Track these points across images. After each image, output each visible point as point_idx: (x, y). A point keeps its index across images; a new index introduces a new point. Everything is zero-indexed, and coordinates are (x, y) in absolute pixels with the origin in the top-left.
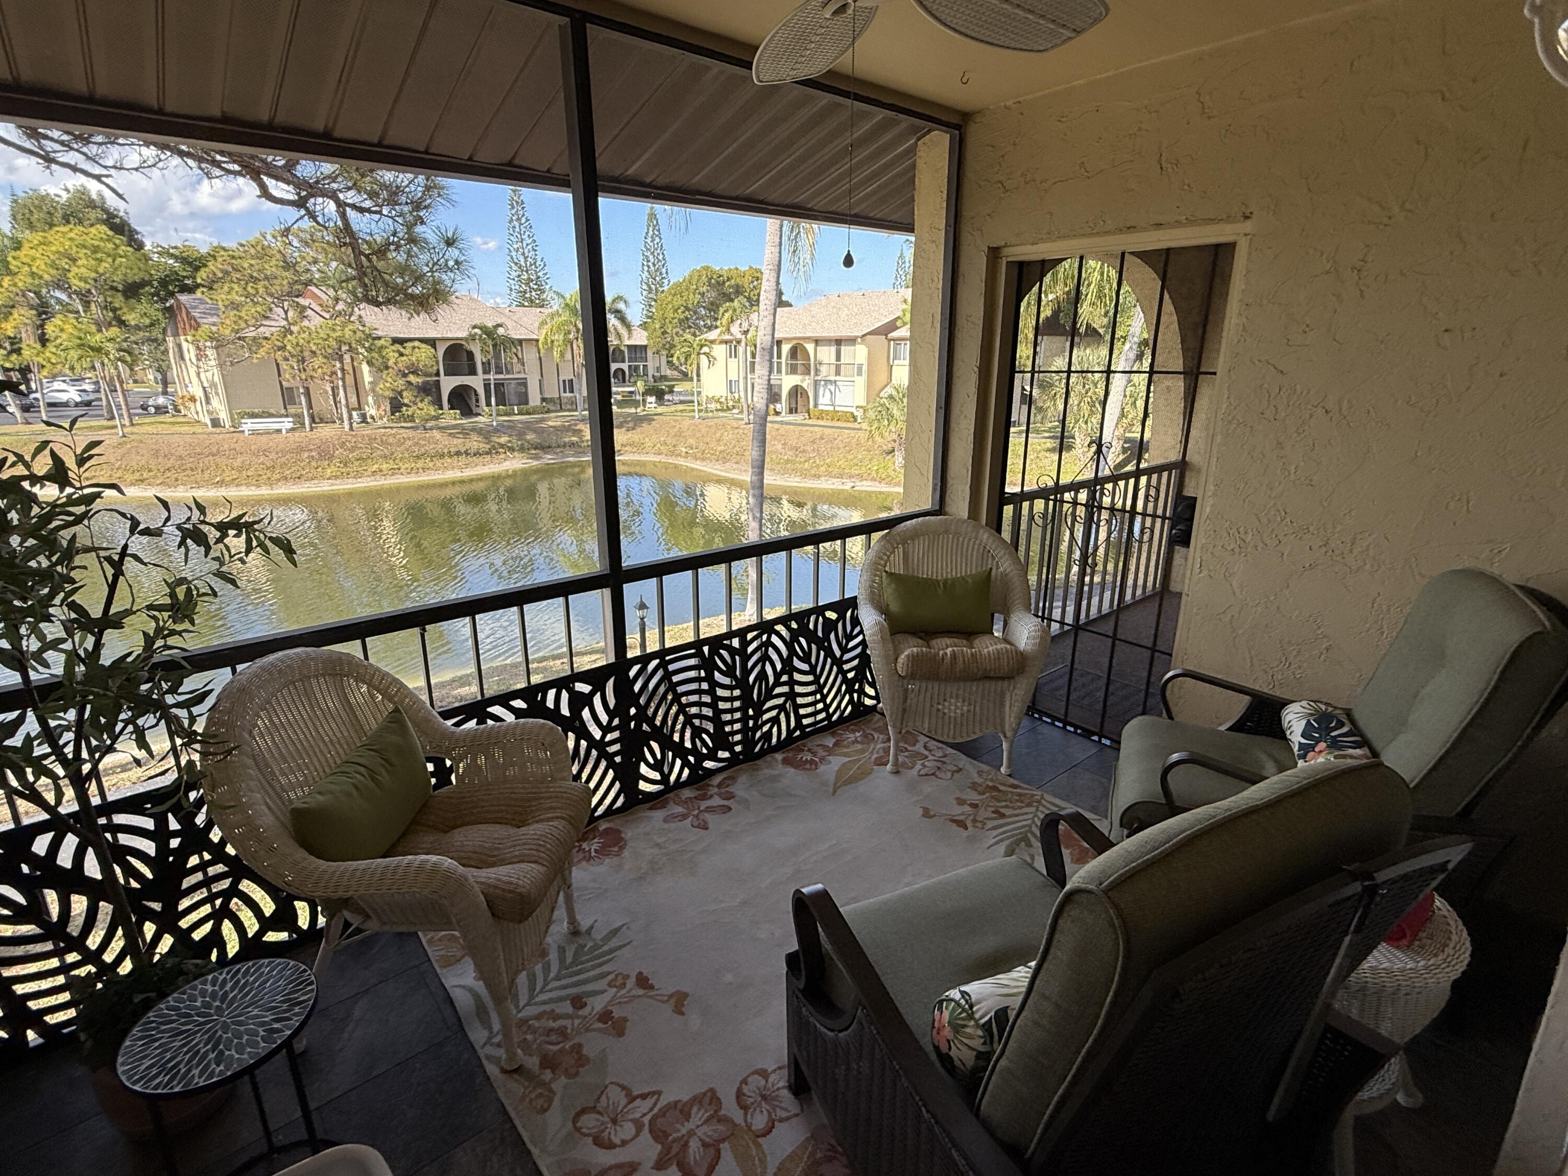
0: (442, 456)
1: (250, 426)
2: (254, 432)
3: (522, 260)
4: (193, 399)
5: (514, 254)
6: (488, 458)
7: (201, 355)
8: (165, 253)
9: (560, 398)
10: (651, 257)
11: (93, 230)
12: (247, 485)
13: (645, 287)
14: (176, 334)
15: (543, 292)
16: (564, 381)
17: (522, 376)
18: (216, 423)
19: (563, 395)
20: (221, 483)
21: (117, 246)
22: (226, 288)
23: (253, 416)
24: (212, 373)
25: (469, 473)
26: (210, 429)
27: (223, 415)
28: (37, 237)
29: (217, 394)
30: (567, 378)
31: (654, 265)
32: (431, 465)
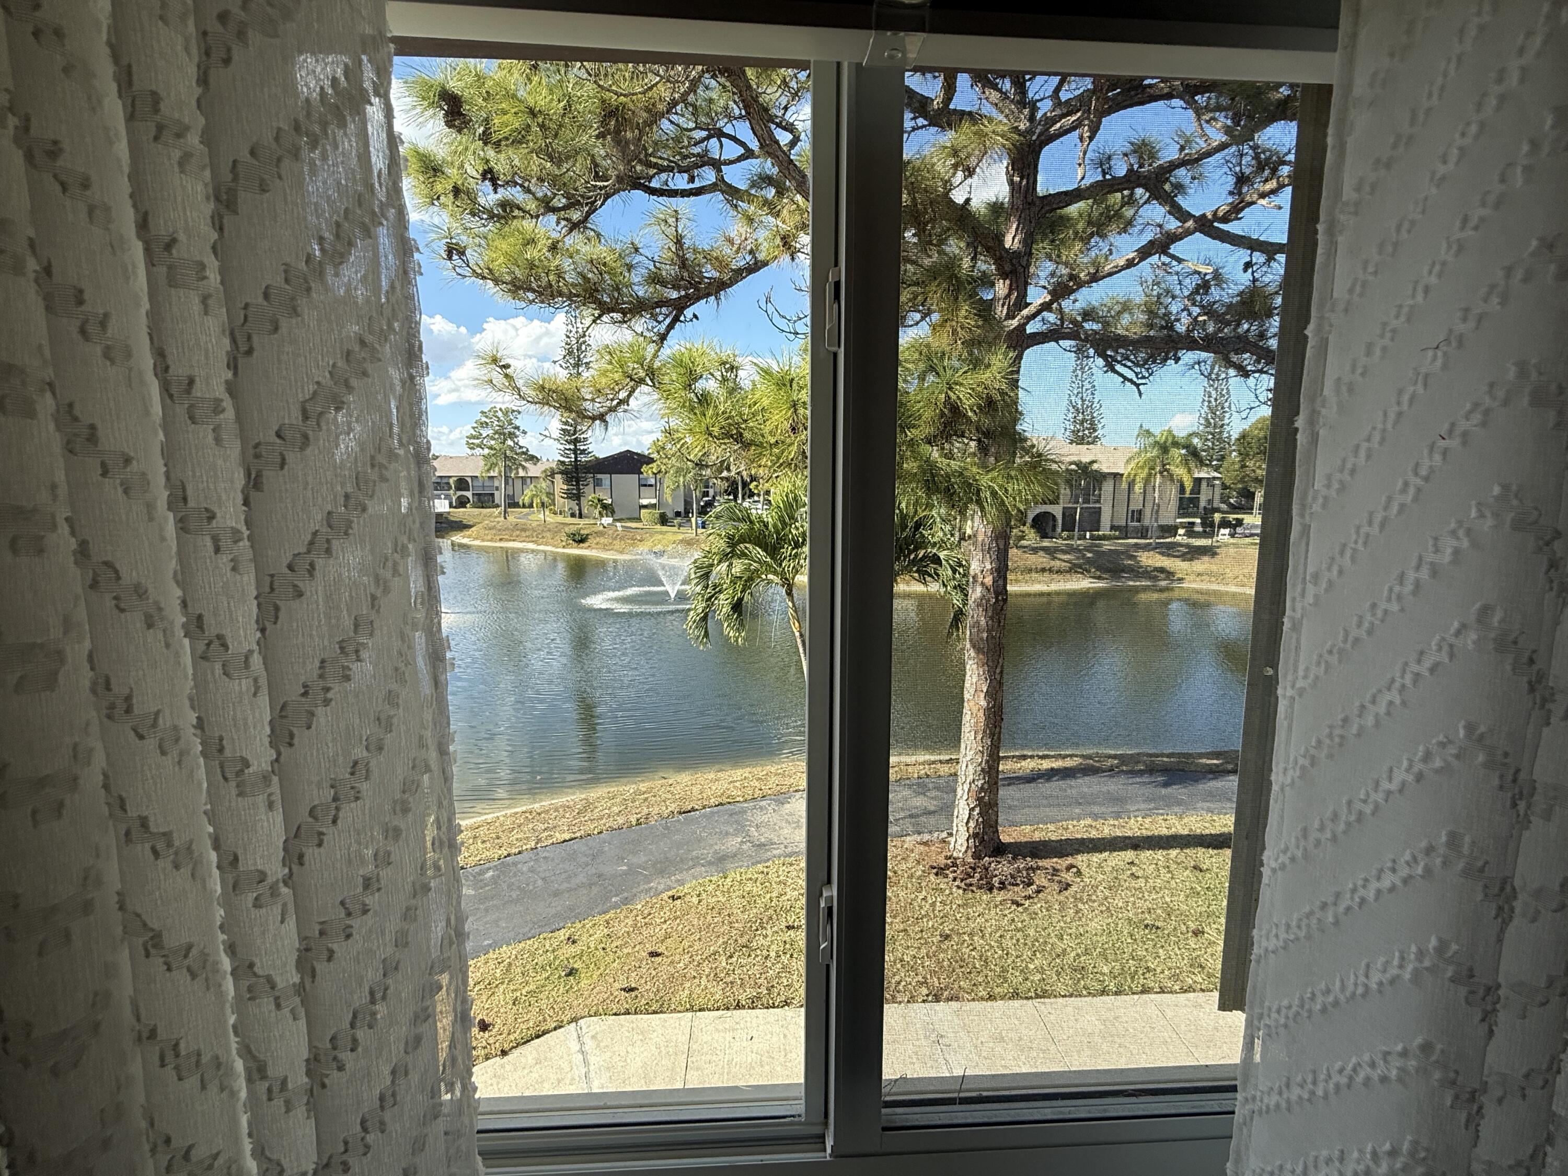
0: (1030, 571)
3: (1080, 402)
5: (1073, 398)
6: (1068, 576)
9: (1127, 526)
10: (1213, 393)
13: (1202, 421)
15: (1095, 430)
16: (1133, 512)
17: (1097, 505)
19: (1130, 523)
25: (1054, 587)
30: (1135, 508)
31: (1216, 400)
32: (1021, 577)
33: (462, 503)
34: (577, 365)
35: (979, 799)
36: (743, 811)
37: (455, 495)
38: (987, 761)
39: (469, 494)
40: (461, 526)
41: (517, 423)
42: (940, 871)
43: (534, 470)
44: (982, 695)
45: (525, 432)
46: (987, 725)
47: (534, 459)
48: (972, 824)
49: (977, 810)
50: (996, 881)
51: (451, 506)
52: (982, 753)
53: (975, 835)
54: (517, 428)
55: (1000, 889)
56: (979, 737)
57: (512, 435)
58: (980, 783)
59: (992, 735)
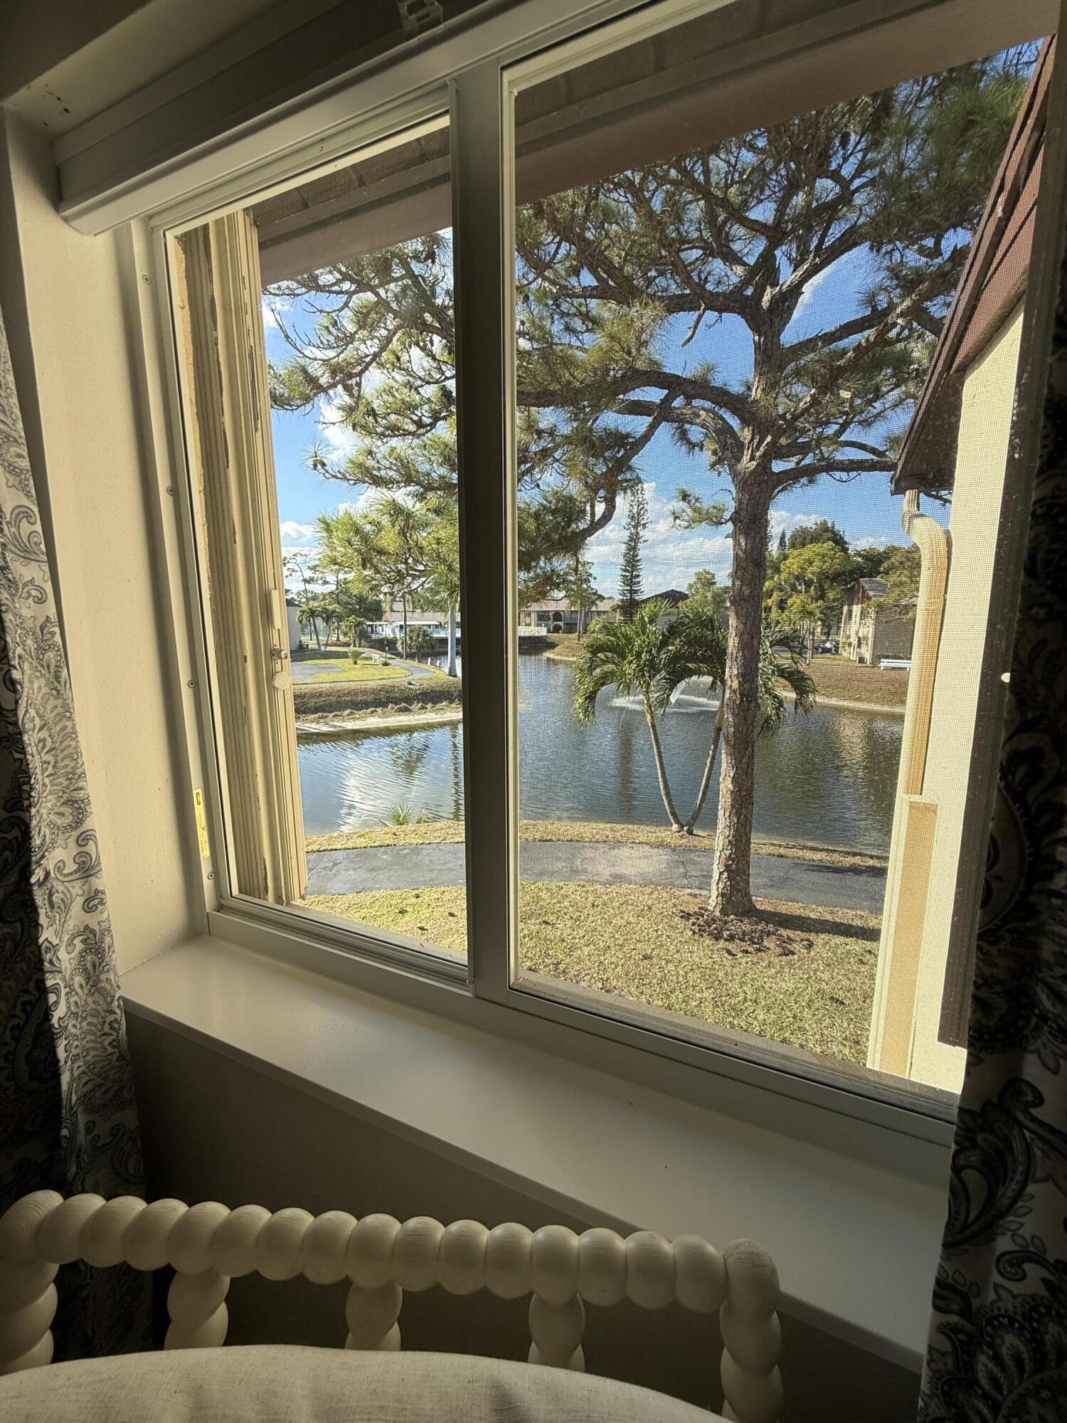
1: (885, 664)
2: (886, 669)
4: (850, 645)
7: (864, 615)
8: (858, 554)
11: (825, 545)
12: (876, 703)
14: (850, 605)
18: (862, 660)
20: (859, 699)
21: (836, 553)
22: (898, 573)
23: (887, 657)
24: (868, 630)
26: (857, 664)
27: (868, 656)
28: (796, 553)
29: (867, 644)
33: (557, 629)
34: (636, 527)
35: (726, 866)
36: (584, 847)
37: (552, 624)
38: (734, 836)
39: (561, 624)
40: (552, 646)
41: (590, 571)
42: (686, 916)
43: (602, 606)
44: (730, 780)
45: (595, 578)
46: (733, 806)
47: (601, 598)
48: (721, 886)
49: (726, 874)
50: (726, 934)
51: (549, 631)
52: (730, 827)
53: (723, 895)
54: (591, 575)
55: (726, 940)
56: (727, 814)
57: (587, 581)
58: (728, 853)
59: (738, 814)
